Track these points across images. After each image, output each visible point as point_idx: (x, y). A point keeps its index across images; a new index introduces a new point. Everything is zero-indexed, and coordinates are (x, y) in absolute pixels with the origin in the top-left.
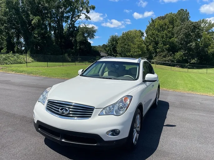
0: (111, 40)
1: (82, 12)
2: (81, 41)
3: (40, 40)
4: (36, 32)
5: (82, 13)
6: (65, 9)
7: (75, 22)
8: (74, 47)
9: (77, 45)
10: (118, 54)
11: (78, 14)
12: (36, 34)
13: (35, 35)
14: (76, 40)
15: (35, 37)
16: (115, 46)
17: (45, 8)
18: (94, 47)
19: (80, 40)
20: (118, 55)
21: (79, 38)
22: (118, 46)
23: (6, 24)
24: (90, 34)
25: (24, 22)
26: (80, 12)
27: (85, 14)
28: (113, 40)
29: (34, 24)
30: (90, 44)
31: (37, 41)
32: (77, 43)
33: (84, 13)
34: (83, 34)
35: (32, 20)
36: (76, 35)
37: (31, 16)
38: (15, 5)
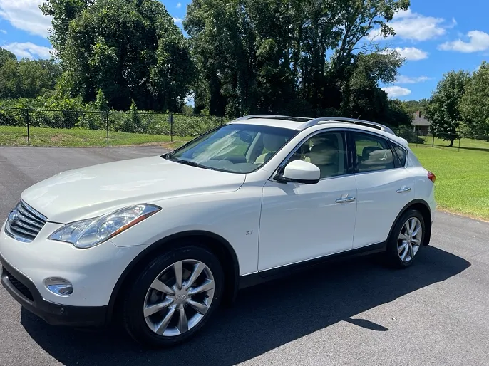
0: (445, 85)
1: (375, 19)
2: (360, 89)
3: (269, 89)
4: (263, 73)
5: (375, 22)
6: (333, 16)
7: (354, 44)
8: (342, 104)
9: (348, 98)
10: (462, 120)
11: (363, 25)
12: (263, 77)
13: (260, 78)
14: (347, 86)
15: (260, 84)
16: (456, 99)
17: (288, 19)
18: (396, 102)
19: (358, 86)
20: (461, 123)
21: (355, 82)
22: (465, 99)
23: (212, 59)
24: (385, 70)
25: (244, 52)
26: (367, 19)
27: (380, 23)
28: (451, 83)
29: (261, 54)
30: (384, 94)
31: (264, 91)
32: (350, 94)
33: (378, 22)
34: (368, 70)
35: (258, 47)
36: (350, 75)
37: (258, 38)
38: (229, 19)
